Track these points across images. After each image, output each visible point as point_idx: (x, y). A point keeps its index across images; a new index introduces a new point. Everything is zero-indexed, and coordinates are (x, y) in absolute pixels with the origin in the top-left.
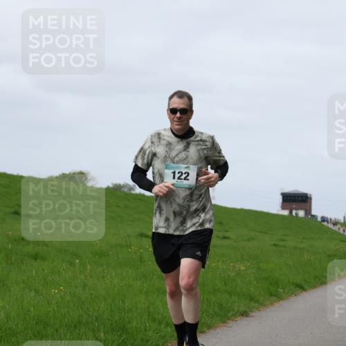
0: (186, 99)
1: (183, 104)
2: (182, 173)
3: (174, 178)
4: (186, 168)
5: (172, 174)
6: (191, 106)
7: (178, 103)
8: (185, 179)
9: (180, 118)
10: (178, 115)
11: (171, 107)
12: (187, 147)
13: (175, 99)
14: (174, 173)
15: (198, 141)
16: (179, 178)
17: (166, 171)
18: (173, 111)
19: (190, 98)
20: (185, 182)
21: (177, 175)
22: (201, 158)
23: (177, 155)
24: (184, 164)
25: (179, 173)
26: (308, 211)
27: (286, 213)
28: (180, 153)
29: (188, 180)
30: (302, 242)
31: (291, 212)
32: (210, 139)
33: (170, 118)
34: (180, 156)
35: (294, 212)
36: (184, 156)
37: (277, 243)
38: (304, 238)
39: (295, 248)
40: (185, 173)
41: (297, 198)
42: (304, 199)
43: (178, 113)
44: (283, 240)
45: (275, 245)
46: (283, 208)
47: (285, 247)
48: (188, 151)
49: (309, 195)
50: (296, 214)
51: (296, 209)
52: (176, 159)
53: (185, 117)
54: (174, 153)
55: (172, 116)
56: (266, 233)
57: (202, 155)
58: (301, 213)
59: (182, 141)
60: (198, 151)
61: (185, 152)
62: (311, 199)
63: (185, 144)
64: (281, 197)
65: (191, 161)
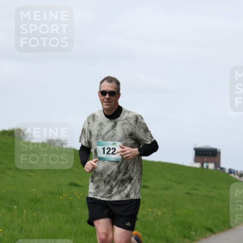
0: (114, 84)
1: (111, 87)
2: (110, 148)
3: (104, 153)
4: (113, 144)
5: (103, 150)
6: (118, 89)
7: (108, 86)
8: (113, 154)
9: (108, 99)
10: (107, 96)
11: (102, 90)
12: (114, 127)
13: (105, 83)
14: (104, 149)
15: (124, 120)
16: (108, 153)
17: (98, 147)
18: (103, 93)
19: (118, 83)
20: (113, 156)
21: (106, 151)
22: (125, 135)
23: (106, 133)
24: (111, 141)
25: (107, 149)
26: (217, 164)
27: (198, 165)
28: (109, 131)
29: (115, 154)
30: (212, 191)
31: (202, 165)
32: (134, 117)
33: (100, 99)
34: (109, 134)
35: (205, 165)
36: (112, 134)
37: (190, 192)
38: (214, 188)
39: (206, 196)
40: (112, 149)
41: (207, 153)
42: (214, 153)
43: (108, 95)
44: (195, 189)
45: (188, 193)
46: (196, 161)
47: (197, 195)
48: (115, 130)
49: (218, 151)
50: (207, 167)
51: (207, 162)
52: (106, 136)
53: (113, 98)
54: (104, 132)
55: (103, 98)
56: (180, 183)
57: (126, 133)
58: (211, 166)
59: (110, 121)
60: (123, 130)
61: (113, 131)
62: (220, 153)
63: (113, 124)
64: (194, 152)
65: (117, 138)
